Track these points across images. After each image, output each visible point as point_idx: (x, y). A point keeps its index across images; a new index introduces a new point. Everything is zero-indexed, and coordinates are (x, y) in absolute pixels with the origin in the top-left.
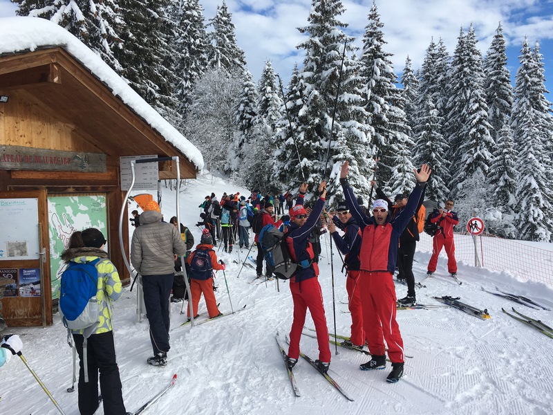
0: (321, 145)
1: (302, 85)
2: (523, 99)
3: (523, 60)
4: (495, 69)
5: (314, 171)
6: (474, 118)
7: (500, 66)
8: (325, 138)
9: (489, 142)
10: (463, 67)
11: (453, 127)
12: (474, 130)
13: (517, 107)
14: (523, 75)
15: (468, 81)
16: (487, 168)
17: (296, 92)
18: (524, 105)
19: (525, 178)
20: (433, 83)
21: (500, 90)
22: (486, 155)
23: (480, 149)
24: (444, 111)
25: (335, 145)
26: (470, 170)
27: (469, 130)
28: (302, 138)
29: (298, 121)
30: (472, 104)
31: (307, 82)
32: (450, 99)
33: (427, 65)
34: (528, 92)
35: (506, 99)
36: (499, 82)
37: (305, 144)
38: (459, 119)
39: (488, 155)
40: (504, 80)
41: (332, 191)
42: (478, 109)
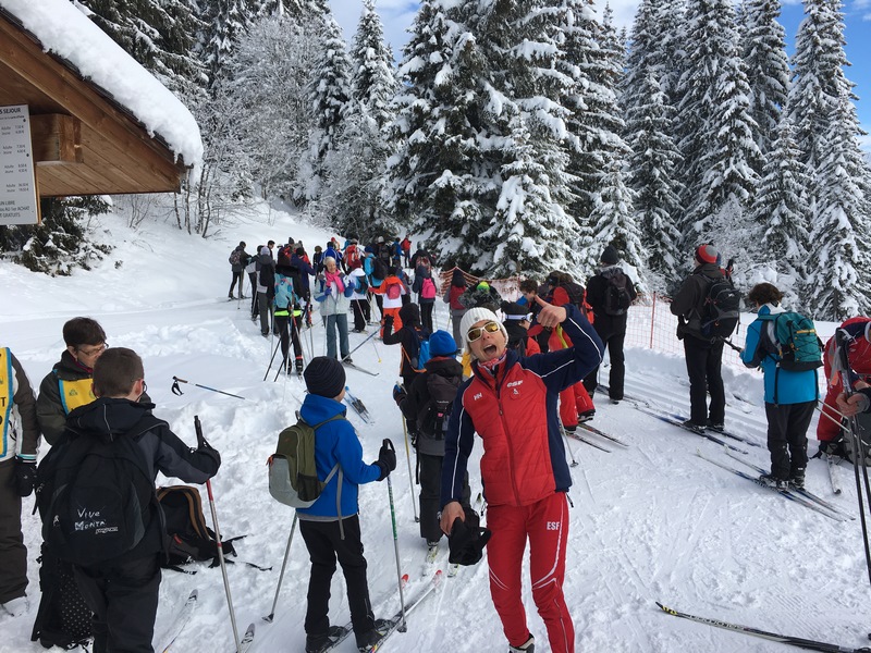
0: (477, 144)
1: (440, 24)
2: (808, 76)
3: (810, 7)
4: (760, 23)
5: (465, 196)
6: (727, 108)
7: (768, 18)
8: (484, 132)
9: (750, 151)
10: (707, 18)
11: (686, 126)
12: (726, 129)
13: (796, 89)
14: (809, 34)
15: (714, 45)
16: (746, 194)
17: (429, 37)
18: (809, 86)
19: (828, 211)
20: (652, 48)
21: (767, 62)
22: (745, 172)
23: (735, 162)
24: (673, 96)
25: (506, 143)
26: (717, 199)
27: (718, 129)
28: (442, 131)
29: (432, 97)
30: (724, 83)
31: (450, 19)
32: (684, 76)
33: (642, 17)
34: (816, 63)
35: (777, 76)
36: (767, 46)
37: (447, 142)
38: (697, 111)
39: (747, 172)
40: (774, 43)
41: (500, 235)
42: (734, 92)
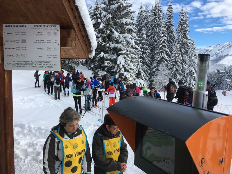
0: (110, 45)
1: (101, 11)
2: (180, 34)
3: (181, 17)
4: (168, 20)
5: (107, 60)
6: (161, 40)
7: (170, 18)
8: (112, 42)
9: (167, 51)
10: (156, 17)
11: (150, 44)
12: (161, 46)
13: (177, 37)
14: (181, 23)
15: (158, 24)
16: (166, 62)
17: (97, 15)
18: (180, 36)
20: (141, 24)
21: (170, 29)
22: (166, 57)
23: (163, 54)
24: (148, 36)
26: (159, 63)
27: (159, 45)
28: (101, 41)
30: (161, 34)
31: (103, 10)
32: (150, 31)
33: (139, 15)
34: (182, 31)
35: (172, 33)
36: (170, 25)
37: (103, 44)
38: (153, 40)
40: (172, 25)
41: (118, 71)
42: (163, 36)
